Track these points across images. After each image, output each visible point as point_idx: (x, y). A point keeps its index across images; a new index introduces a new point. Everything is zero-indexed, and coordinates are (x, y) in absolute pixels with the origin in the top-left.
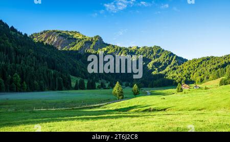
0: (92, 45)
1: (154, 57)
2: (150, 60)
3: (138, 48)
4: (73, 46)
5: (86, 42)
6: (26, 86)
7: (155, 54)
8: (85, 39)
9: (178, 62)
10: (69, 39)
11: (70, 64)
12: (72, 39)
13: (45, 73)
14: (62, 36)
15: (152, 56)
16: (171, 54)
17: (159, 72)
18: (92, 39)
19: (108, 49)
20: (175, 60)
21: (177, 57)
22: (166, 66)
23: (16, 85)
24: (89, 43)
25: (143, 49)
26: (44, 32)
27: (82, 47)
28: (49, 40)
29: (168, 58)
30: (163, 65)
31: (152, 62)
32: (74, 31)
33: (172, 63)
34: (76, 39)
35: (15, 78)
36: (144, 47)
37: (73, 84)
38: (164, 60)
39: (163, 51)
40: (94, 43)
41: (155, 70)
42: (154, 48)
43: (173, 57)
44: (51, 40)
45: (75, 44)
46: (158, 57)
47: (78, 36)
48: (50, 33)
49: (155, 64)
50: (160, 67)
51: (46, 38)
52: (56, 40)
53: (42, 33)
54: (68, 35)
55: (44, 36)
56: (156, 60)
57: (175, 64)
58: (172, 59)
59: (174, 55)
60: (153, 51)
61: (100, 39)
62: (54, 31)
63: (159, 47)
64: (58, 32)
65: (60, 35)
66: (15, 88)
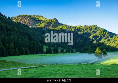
0: (52, 25)
1: (93, 32)
2: (91, 35)
3: (81, 26)
4: (39, 25)
5: (47, 23)
6: (18, 51)
7: (93, 30)
8: (47, 20)
9: (109, 36)
10: (36, 20)
11: (39, 37)
12: (38, 20)
13: (28, 42)
14: (32, 18)
15: (91, 32)
16: (105, 30)
17: (97, 42)
18: (51, 21)
19: (62, 27)
20: (107, 34)
21: (109, 32)
22: (101, 38)
23: (12, 50)
24: (49, 23)
25: (85, 27)
26: (20, 16)
27: (45, 26)
28: (23, 21)
29: (102, 33)
30: (100, 38)
31: (92, 36)
32: (39, 15)
33: (106, 37)
34: (40, 21)
35: (11, 46)
36: (85, 26)
37: (45, 50)
38: (100, 34)
39: (99, 28)
40: (53, 23)
41: (94, 41)
42: (92, 26)
43: (106, 33)
44: (24, 21)
45: (41, 24)
46: (95, 32)
47: (42, 18)
48: (23, 17)
49: (94, 37)
50: (98, 39)
51: (21, 20)
52: (27, 21)
53: (18, 17)
54: (36, 18)
55: (20, 18)
56: (94, 34)
57: (107, 37)
58: (105, 34)
59: (107, 31)
60: (92, 28)
61: (57, 21)
62: (26, 15)
63: (96, 26)
64: (29, 16)
65: (30, 18)
66: (11, 52)
